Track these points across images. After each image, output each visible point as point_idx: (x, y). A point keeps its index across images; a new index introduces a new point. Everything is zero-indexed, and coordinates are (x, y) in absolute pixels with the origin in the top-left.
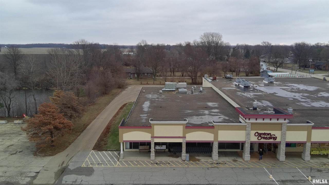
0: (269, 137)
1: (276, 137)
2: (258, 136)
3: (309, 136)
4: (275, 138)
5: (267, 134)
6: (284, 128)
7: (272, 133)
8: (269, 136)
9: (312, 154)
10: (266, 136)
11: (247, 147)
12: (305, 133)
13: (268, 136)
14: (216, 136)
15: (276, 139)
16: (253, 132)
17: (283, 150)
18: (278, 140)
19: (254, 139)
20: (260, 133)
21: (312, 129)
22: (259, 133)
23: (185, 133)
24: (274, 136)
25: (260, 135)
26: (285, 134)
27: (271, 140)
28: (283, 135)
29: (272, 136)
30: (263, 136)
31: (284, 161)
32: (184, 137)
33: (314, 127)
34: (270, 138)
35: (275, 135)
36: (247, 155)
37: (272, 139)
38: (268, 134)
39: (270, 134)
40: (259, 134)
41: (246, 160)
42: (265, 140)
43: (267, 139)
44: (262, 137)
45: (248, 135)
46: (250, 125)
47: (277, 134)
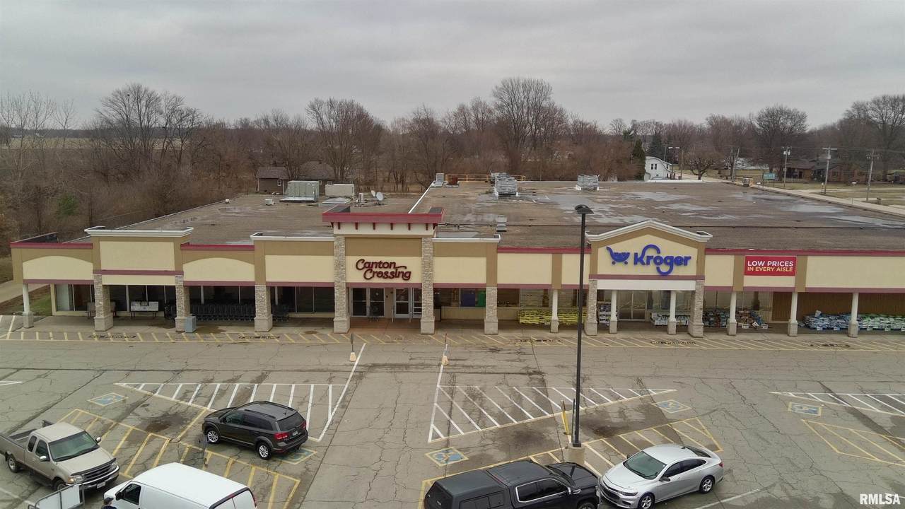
0: (392, 273)
1: (410, 272)
2: (365, 270)
3: (492, 270)
4: (407, 275)
5: (386, 266)
6: (427, 248)
7: (400, 261)
8: (393, 270)
9: (522, 323)
10: (384, 270)
11: (342, 301)
12: (481, 262)
13: (390, 270)
14: (260, 270)
15: (409, 277)
16: (352, 260)
17: (428, 305)
18: (415, 279)
19: (356, 277)
20: (369, 263)
21: (497, 252)
22: (367, 263)
23: (179, 262)
24: (405, 271)
25: (369, 267)
26: (430, 264)
27: (399, 280)
28: (428, 268)
29: (400, 270)
30: (378, 270)
31: (432, 334)
32: (178, 272)
33: (501, 249)
34: (394, 275)
35: (406, 267)
37: (398, 277)
38: (389, 265)
39: (395, 263)
40: (367, 265)
41: (338, 331)
42: (382, 281)
43: (388, 277)
44: (374, 273)
45: (340, 266)
46: (343, 241)
47: (412, 264)
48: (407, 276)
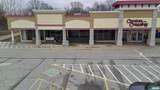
0: (141, 24)
2: (130, 23)
7: (144, 19)
11: (120, 36)
14: (92, 24)
16: (126, 19)
18: (149, 27)
19: (127, 26)
20: (132, 20)
24: (145, 23)
25: (132, 22)
27: (143, 27)
28: (154, 22)
29: (143, 23)
30: (135, 23)
32: (64, 25)
36: (119, 41)
38: (140, 21)
42: (137, 27)
45: (121, 21)
46: (123, 12)
47: (148, 20)
48: (146, 25)
